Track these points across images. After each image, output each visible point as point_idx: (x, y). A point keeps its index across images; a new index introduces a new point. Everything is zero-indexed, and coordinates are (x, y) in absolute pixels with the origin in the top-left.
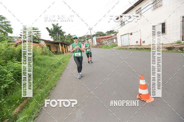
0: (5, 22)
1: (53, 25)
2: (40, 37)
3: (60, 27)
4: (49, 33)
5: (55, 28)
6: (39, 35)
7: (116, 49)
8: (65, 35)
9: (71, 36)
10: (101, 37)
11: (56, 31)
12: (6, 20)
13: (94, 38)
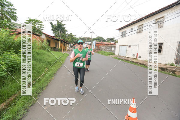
0: (12, 9)
1: (58, 21)
2: (42, 30)
3: (64, 25)
4: (52, 28)
5: (58, 25)
6: (42, 28)
7: (113, 57)
8: (67, 34)
9: (72, 35)
10: (100, 42)
11: (59, 28)
12: (13, 7)
13: (94, 42)
